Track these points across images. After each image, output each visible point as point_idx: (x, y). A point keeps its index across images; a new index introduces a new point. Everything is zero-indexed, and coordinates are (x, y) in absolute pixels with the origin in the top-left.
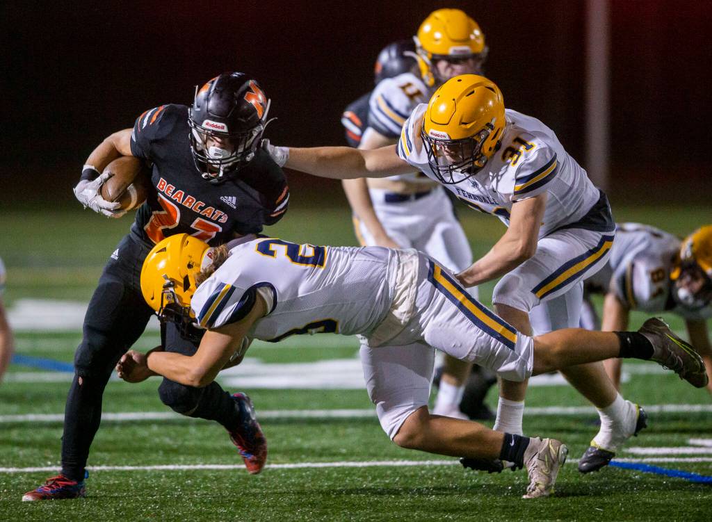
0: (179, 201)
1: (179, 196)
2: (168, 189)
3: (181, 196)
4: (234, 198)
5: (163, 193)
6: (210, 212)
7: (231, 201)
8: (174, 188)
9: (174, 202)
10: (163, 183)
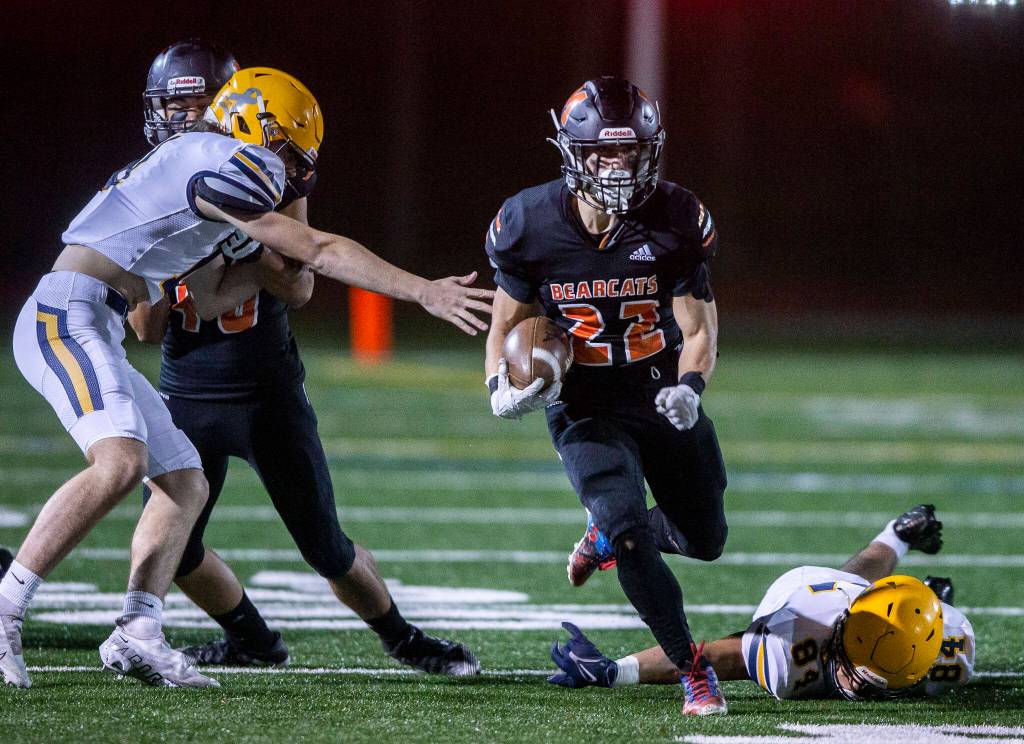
0: (588, 295)
1: (583, 290)
2: (567, 291)
3: (585, 288)
4: (646, 247)
5: (565, 302)
6: (631, 286)
7: (643, 253)
8: (572, 284)
9: (583, 301)
10: (556, 289)
